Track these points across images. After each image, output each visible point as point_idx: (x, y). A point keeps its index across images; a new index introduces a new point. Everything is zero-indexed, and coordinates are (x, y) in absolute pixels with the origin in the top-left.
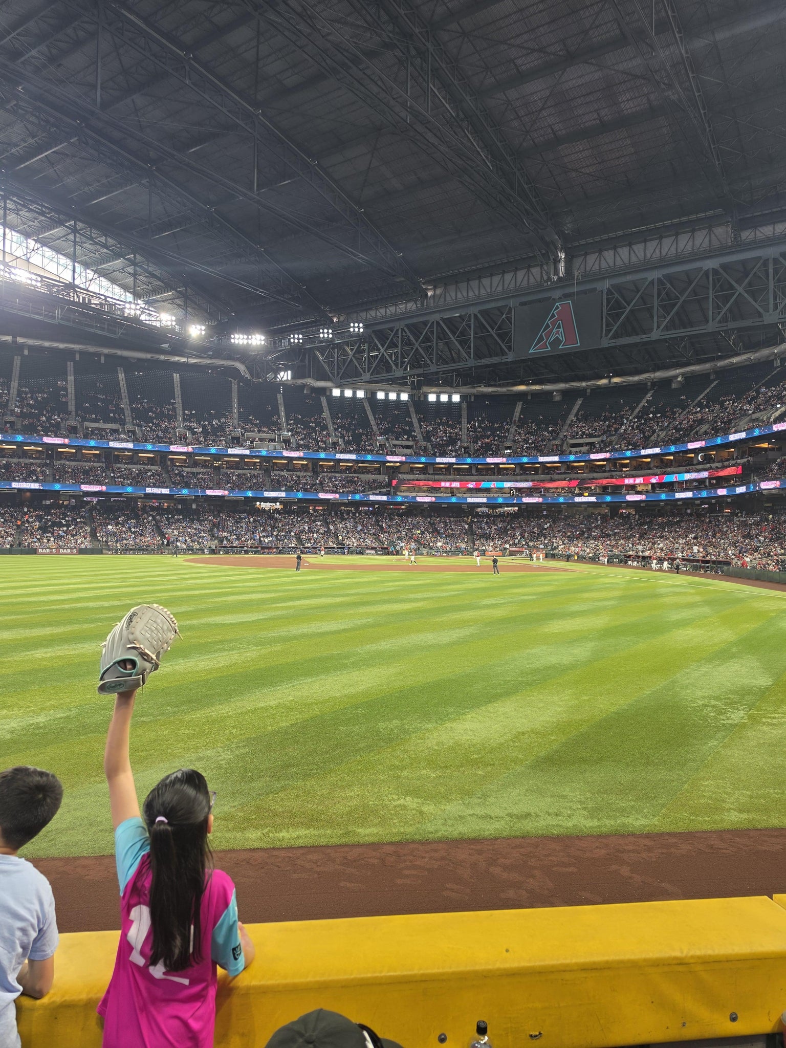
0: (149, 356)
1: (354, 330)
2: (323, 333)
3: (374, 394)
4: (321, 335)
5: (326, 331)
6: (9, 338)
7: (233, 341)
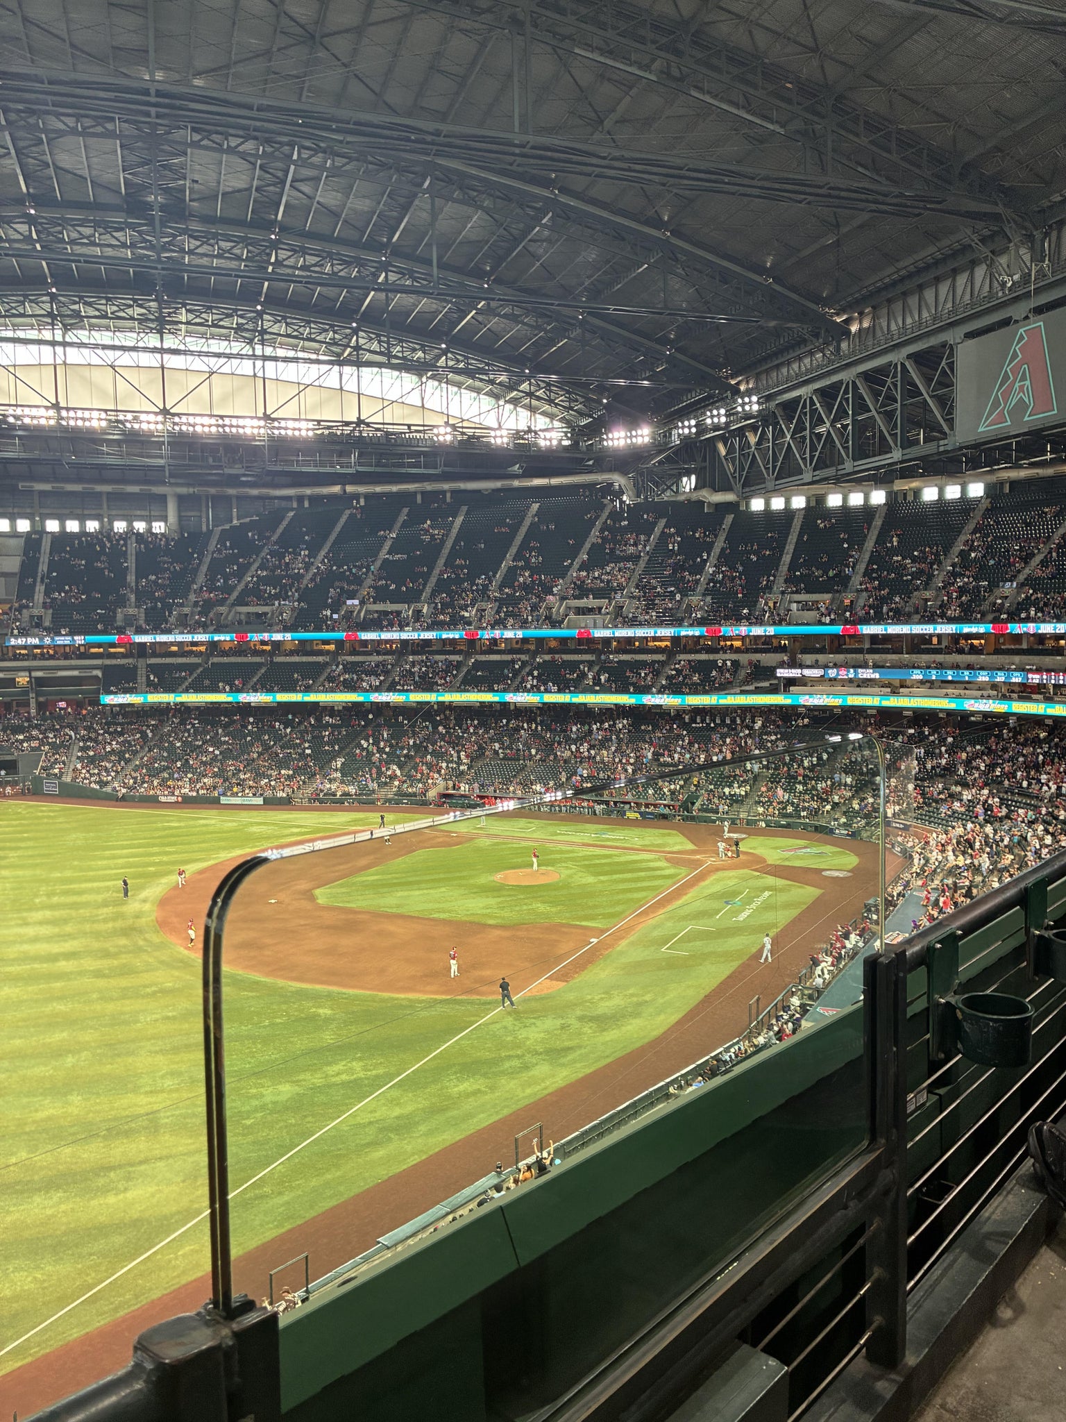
0: (498, 484)
1: (744, 410)
2: (712, 417)
3: (821, 500)
4: (709, 421)
5: (715, 412)
6: (336, 489)
7: (605, 443)
